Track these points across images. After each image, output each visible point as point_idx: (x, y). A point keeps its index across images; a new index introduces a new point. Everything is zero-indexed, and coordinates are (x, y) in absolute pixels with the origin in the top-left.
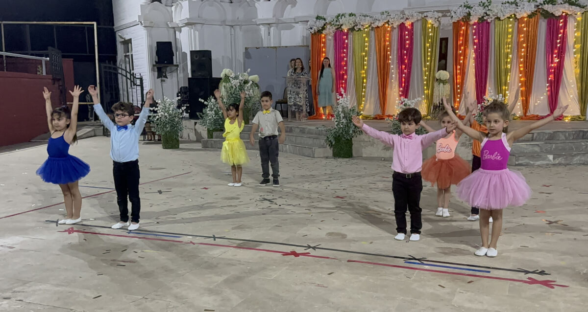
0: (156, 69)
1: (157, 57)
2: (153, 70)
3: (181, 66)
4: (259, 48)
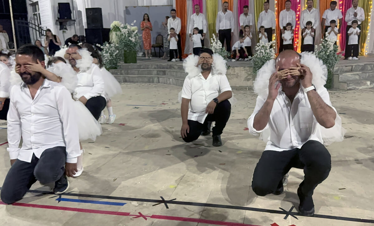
0: (58, 23)
1: (59, 15)
2: (56, 24)
3: (77, 21)
4: (136, 7)
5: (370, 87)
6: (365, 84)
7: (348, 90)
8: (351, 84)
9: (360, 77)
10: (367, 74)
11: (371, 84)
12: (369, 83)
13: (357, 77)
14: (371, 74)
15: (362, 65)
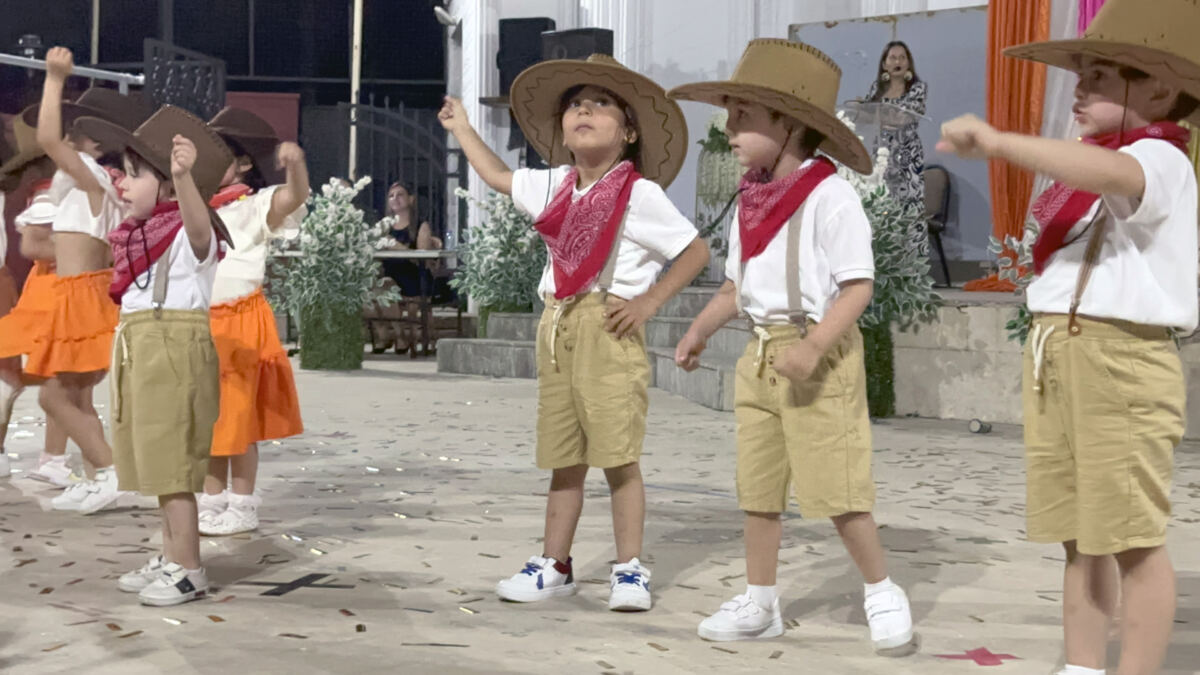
0: (506, 117)
1: (498, 75)
4: (836, 23)
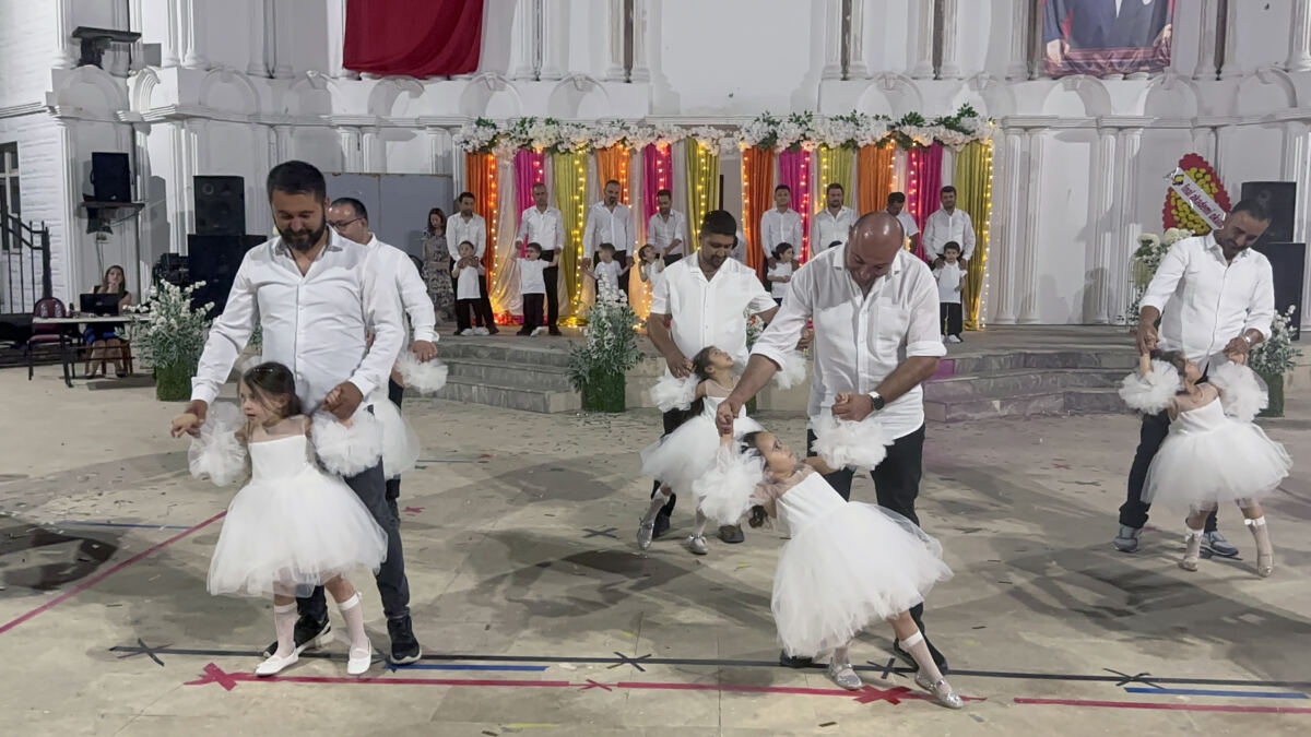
0: (85, 212)
1: (92, 186)
2: (78, 214)
3: (147, 207)
4: (339, 175)
5: (1001, 413)
6: (990, 407)
7: (947, 421)
8: (953, 407)
9: (974, 388)
10: (992, 381)
11: (1002, 407)
12: (997, 404)
13: (968, 389)
14: (999, 380)
15: (977, 359)
